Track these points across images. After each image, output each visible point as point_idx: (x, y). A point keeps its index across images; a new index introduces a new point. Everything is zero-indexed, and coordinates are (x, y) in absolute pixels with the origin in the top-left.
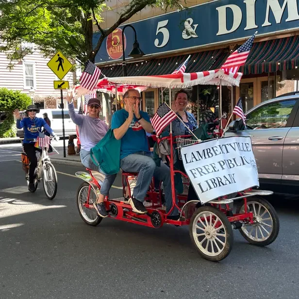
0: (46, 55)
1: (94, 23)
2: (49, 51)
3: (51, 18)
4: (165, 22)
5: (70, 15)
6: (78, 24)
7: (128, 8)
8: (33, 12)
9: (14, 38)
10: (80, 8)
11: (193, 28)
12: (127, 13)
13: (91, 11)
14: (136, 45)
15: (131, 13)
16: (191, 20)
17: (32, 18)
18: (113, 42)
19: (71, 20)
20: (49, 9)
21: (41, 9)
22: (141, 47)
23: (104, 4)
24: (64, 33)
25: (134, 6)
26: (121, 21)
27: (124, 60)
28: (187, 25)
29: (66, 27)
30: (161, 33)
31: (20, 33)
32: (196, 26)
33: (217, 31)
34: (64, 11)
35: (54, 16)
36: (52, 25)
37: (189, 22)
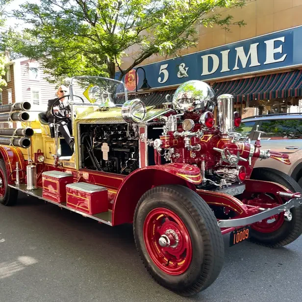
0: (83, 87)
1: (116, 65)
2: (84, 84)
3: (86, 61)
4: (166, 66)
5: (99, 59)
6: (105, 66)
7: (140, 55)
8: (73, 57)
9: (60, 75)
10: (106, 55)
11: (185, 70)
12: (139, 59)
13: (114, 56)
14: (145, 81)
15: (142, 59)
16: (184, 65)
17: (73, 61)
18: (129, 79)
19: (100, 63)
20: (85, 55)
21: (79, 55)
22: (149, 83)
23: (123, 52)
24: (95, 71)
25: (144, 54)
26: (135, 64)
27: (137, 91)
28: (181, 68)
29: (97, 67)
30: (163, 74)
31: (64, 71)
32: (187, 69)
33: (202, 73)
34: (95, 56)
35: (89, 60)
36: (87, 66)
37: (182, 65)
